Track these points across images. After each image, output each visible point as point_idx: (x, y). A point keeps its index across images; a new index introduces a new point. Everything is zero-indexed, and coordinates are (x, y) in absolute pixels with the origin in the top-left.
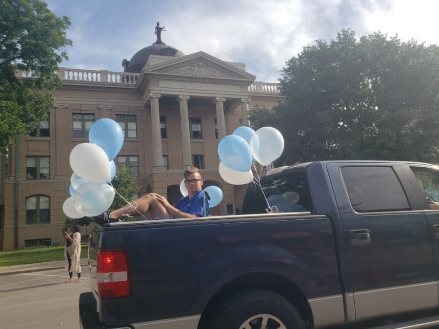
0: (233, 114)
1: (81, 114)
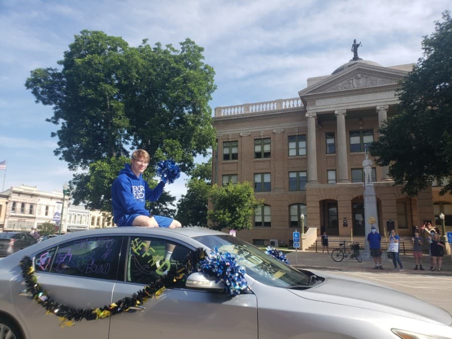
1: (261, 139)
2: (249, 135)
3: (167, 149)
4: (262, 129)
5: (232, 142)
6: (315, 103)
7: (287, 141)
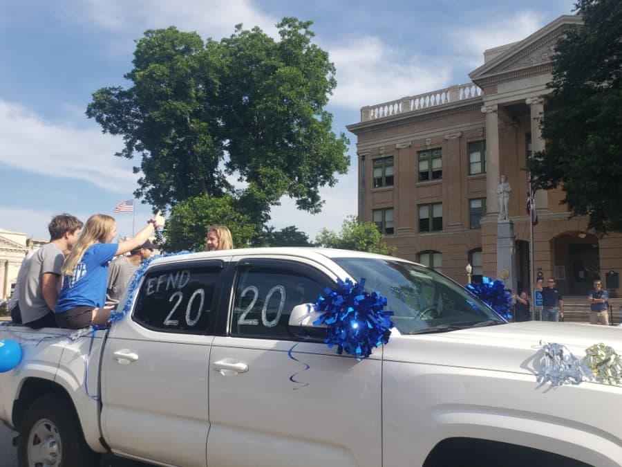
1: (427, 151)
2: (410, 146)
3: (264, 181)
4: (428, 135)
5: (386, 158)
6: (496, 90)
7: (465, 151)
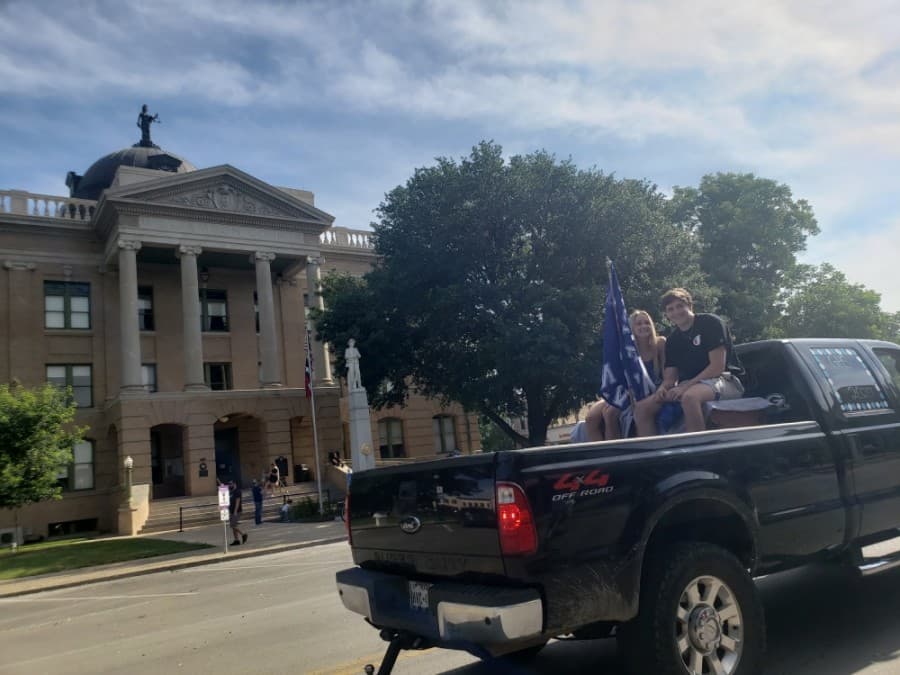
0: (291, 284)
6: (137, 222)
